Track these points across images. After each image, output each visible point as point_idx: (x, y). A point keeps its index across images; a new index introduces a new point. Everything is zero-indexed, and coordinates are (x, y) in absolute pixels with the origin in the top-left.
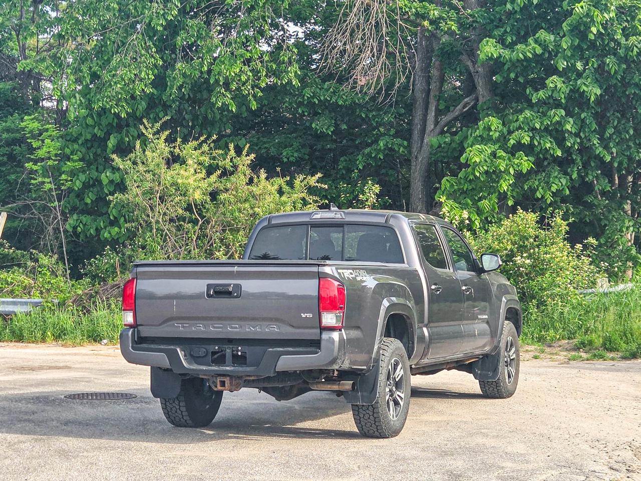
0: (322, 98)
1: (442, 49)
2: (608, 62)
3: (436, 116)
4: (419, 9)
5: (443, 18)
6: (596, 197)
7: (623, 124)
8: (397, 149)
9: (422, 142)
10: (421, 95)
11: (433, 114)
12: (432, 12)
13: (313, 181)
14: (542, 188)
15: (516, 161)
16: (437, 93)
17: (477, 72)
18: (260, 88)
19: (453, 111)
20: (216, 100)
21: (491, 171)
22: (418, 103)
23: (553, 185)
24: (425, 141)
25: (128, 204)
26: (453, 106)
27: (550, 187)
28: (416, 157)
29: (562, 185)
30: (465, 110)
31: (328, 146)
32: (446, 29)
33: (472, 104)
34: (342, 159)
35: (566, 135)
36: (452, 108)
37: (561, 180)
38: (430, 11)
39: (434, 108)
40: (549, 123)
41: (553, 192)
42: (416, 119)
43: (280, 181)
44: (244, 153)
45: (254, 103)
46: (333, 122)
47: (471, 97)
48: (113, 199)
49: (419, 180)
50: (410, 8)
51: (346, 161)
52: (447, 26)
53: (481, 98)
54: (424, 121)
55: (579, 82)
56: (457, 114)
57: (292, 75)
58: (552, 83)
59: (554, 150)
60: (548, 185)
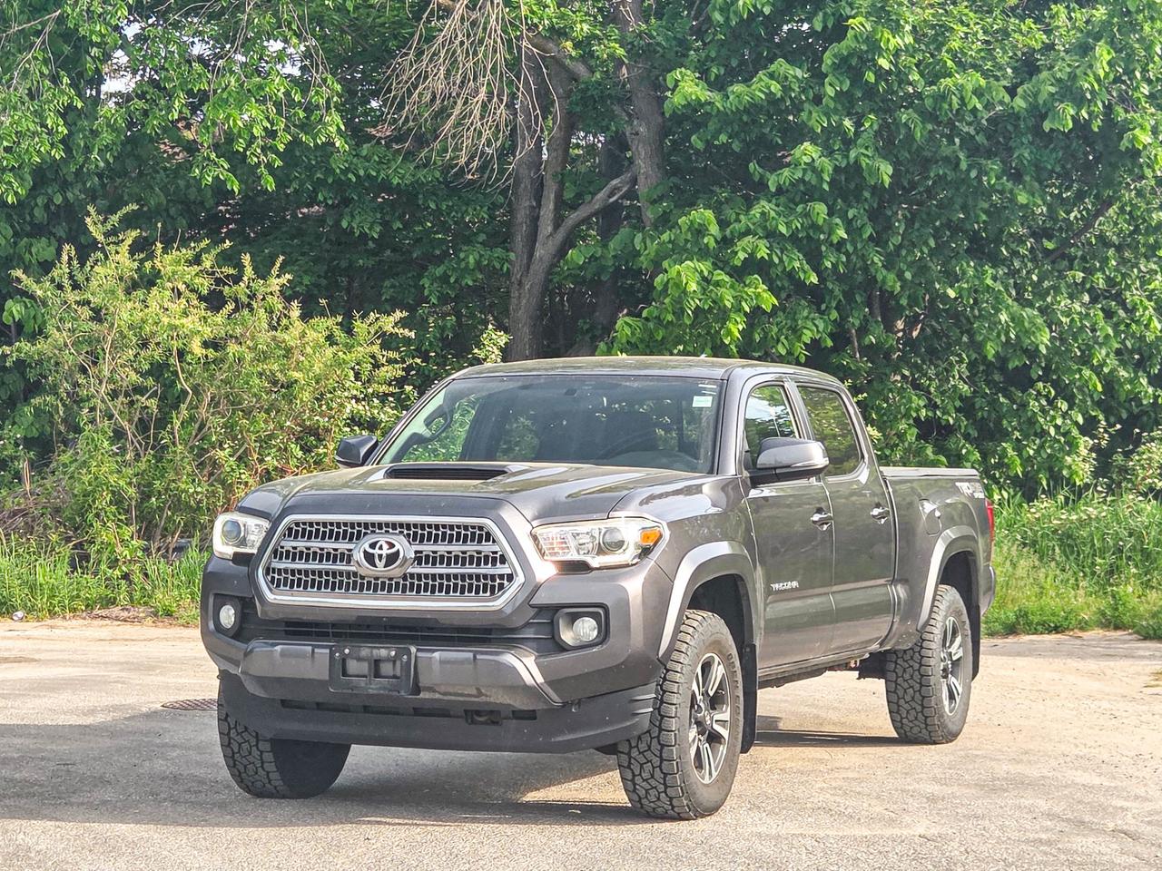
0: (362, 173)
1: (584, 91)
2: (904, 121)
3: (557, 209)
4: (554, 20)
5: (595, 37)
6: (852, 357)
7: (918, 229)
8: (498, 266)
9: (531, 255)
10: (527, 172)
11: (551, 206)
12: (578, 25)
13: (388, 323)
14: (786, 338)
15: (750, 291)
16: (559, 169)
17: (637, 134)
18: (277, 152)
19: (590, 202)
20: (201, 172)
21: (706, 307)
22: (522, 186)
23: (805, 331)
24: (537, 254)
25: (40, 362)
26: (590, 193)
27: (800, 336)
28: (520, 283)
29: (818, 331)
30: (612, 200)
31: (361, 261)
32: (605, 56)
33: (625, 189)
34: (387, 283)
35: (824, 248)
36: (588, 198)
37: (816, 322)
38: (575, 23)
39: (552, 196)
40: (799, 226)
41: (805, 344)
42: (519, 216)
43: (330, 323)
44: (275, 271)
45: (271, 179)
46: (379, 216)
47: (623, 177)
48: (12, 352)
49: (525, 324)
50: (541, 19)
51: (393, 286)
52: (608, 50)
53: (641, 179)
54: (535, 220)
55: (853, 154)
56: (597, 207)
57: (333, 129)
58: (806, 154)
59: (805, 272)
60: (796, 331)
